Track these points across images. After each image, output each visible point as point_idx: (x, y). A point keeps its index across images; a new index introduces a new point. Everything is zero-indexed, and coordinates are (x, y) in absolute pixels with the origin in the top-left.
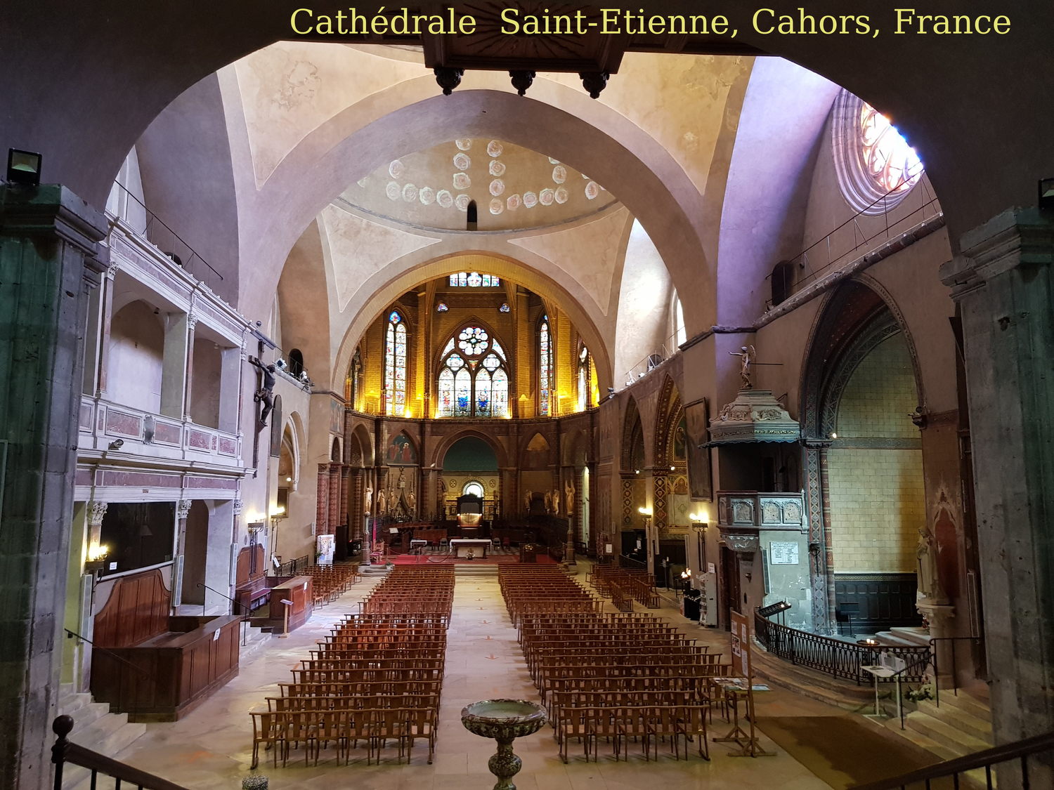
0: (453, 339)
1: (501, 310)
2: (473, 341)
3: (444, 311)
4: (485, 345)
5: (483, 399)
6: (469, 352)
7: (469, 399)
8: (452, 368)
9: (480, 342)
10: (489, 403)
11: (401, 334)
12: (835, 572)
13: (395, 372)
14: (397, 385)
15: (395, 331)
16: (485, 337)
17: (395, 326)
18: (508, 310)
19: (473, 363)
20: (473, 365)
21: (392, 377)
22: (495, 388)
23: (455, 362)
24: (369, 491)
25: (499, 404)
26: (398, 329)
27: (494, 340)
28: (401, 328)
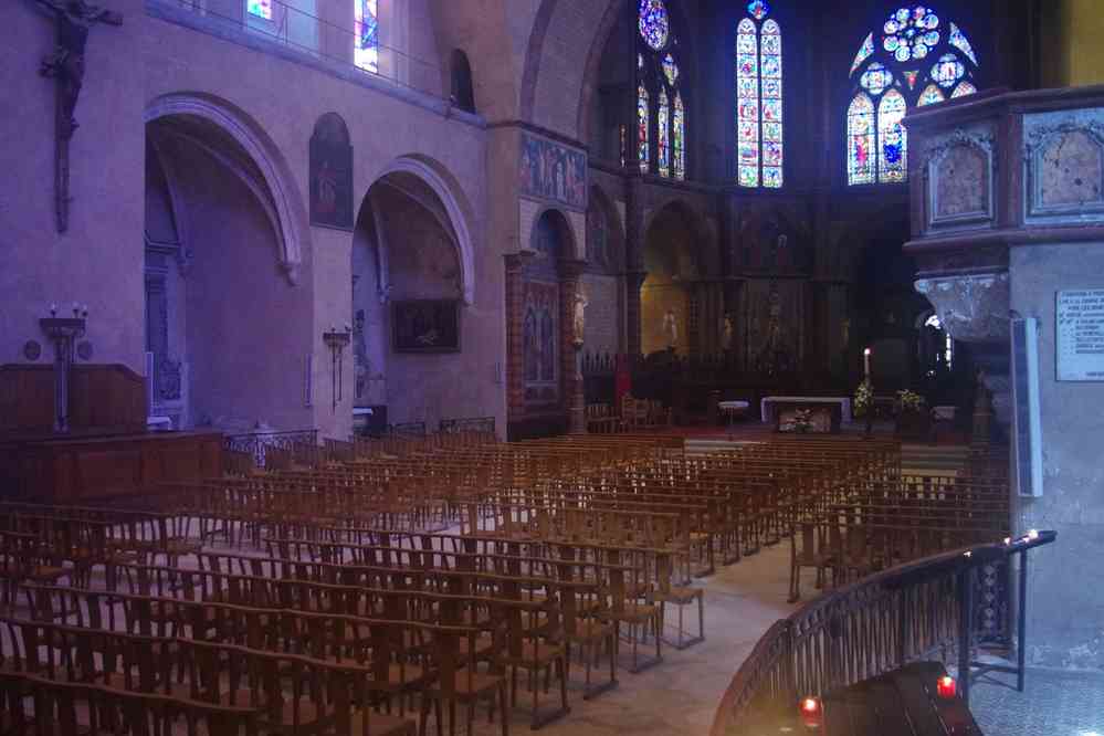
0: (870, 36)
6: (903, 55)
7: (904, 148)
8: (872, 92)
9: (924, 34)
14: (766, 131)
16: (933, 22)
17: (759, 24)
19: (911, 76)
20: (912, 79)
23: (876, 79)
26: (765, 28)
27: (954, 28)
28: (771, 26)
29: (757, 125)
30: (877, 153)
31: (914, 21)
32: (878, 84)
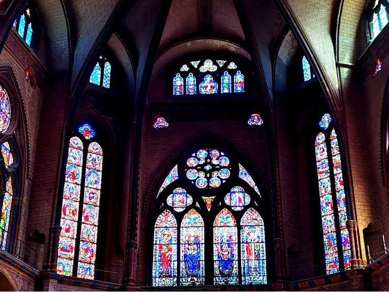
0: (177, 165)
1: (250, 123)
2: (208, 168)
6: (202, 184)
7: (203, 257)
9: (218, 170)
11: (94, 156)
14: (84, 231)
18: (260, 124)
20: (209, 202)
23: (179, 199)
26: (91, 148)
27: (241, 167)
28: (94, 147)
29: (76, 224)
30: (179, 261)
31: (211, 159)
32: (180, 204)
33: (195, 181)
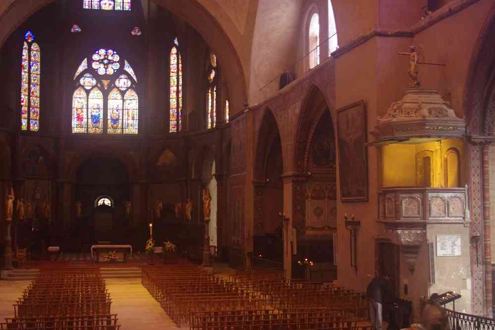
0: (86, 59)
1: (133, 33)
2: (106, 61)
3: (77, 33)
4: (117, 66)
5: (115, 116)
6: (102, 71)
7: (101, 117)
8: (86, 87)
9: (112, 63)
10: (120, 121)
11: (35, 52)
12: (492, 263)
13: (29, 89)
14: (32, 101)
15: (30, 50)
16: (117, 58)
17: (30, 45)
18: (139, 34)
19: (105, 82)
20: (106, 84)
21: (27, 93)
22: (126, 106)
23: (88, 81)
24: (11, 198)
25: (130, 122)
26: (32, 48)
27: (126, 62)
28: (35, 46)
29: (27, 97)
30: (88, 118)
31: (108, 56)
32: (89, 84)
33: (97, 69)
